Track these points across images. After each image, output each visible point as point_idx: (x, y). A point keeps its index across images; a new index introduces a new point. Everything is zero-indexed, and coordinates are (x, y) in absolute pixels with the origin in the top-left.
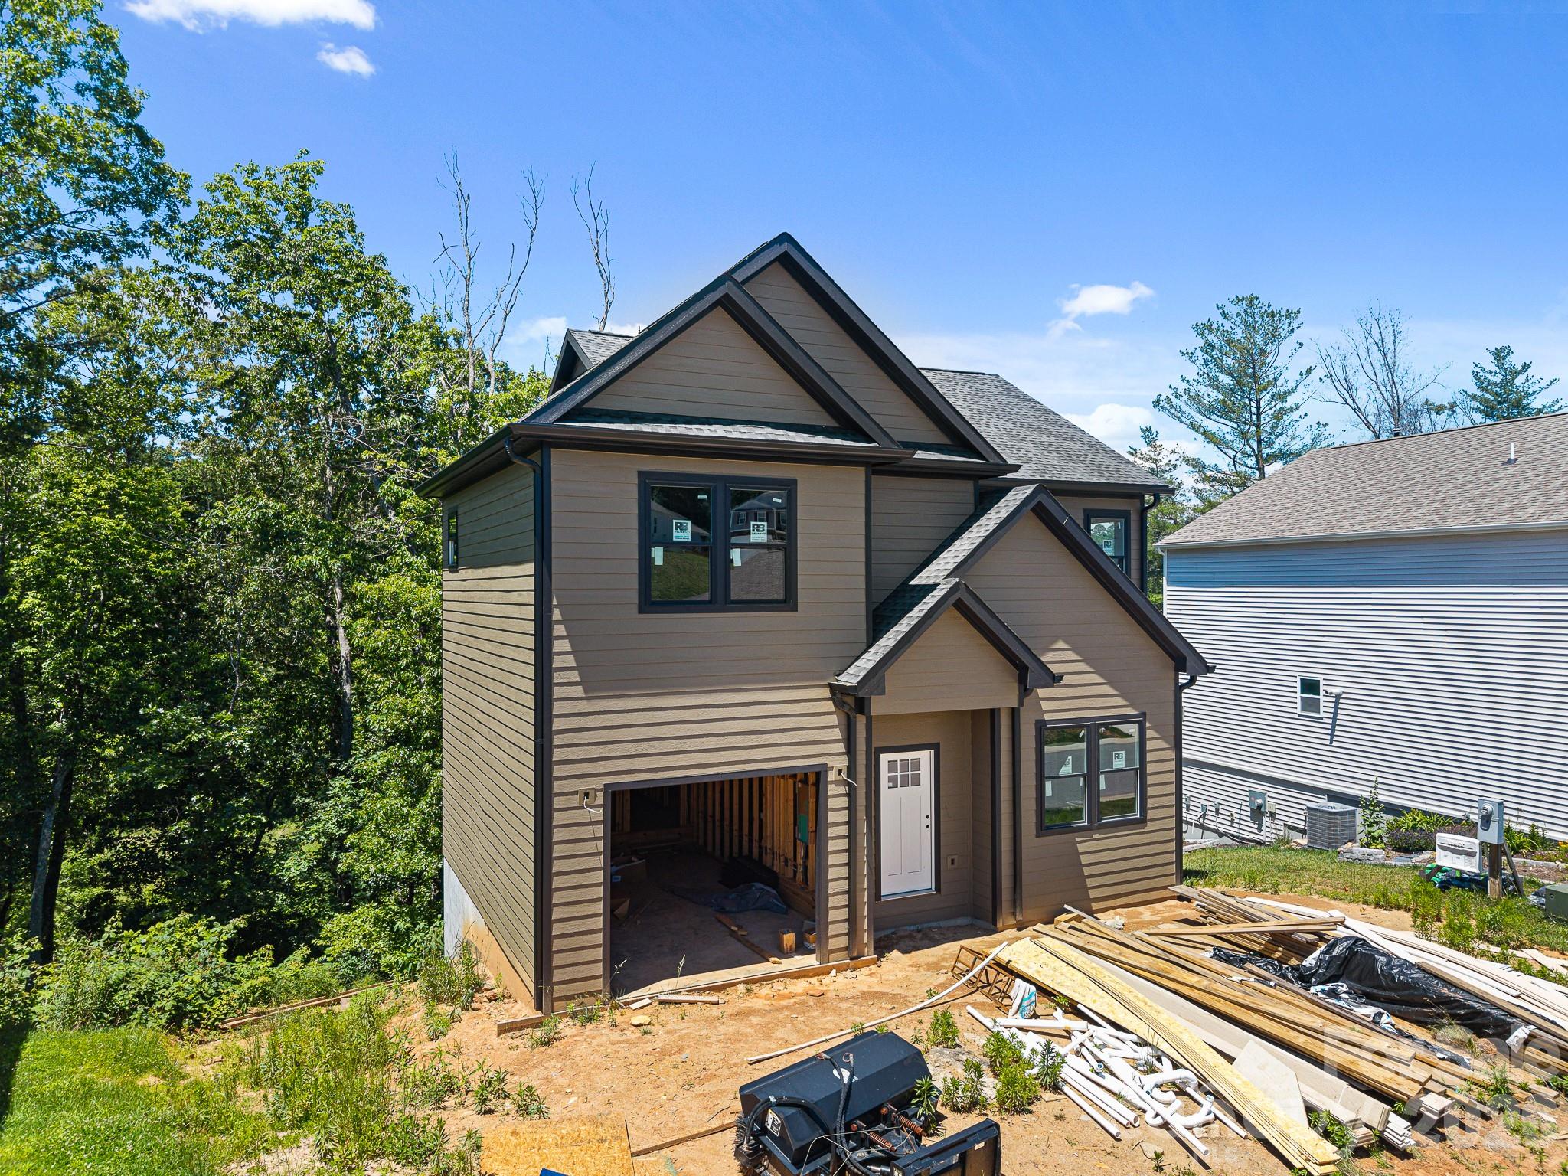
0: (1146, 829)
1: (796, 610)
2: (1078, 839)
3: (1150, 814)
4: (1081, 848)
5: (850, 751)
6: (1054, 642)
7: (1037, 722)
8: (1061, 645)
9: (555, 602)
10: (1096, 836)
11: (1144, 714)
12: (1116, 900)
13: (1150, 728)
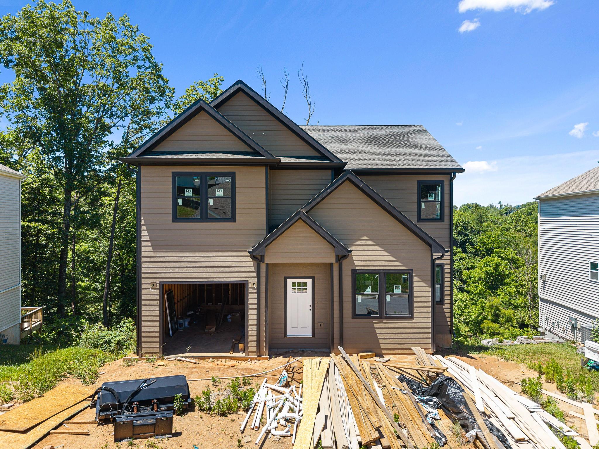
0: (413, 321)
1: (235, 222)
2: (374, 322)
3: (415, 315)
4: (376, 326)
5: (259, 277)
6: (363, 236)
7: (352, 270)
8: (366, 238)
9: (142, 218)
10: (384, 321)
11: (412, 270)
12: (393, 351)
13: (415, 276)
